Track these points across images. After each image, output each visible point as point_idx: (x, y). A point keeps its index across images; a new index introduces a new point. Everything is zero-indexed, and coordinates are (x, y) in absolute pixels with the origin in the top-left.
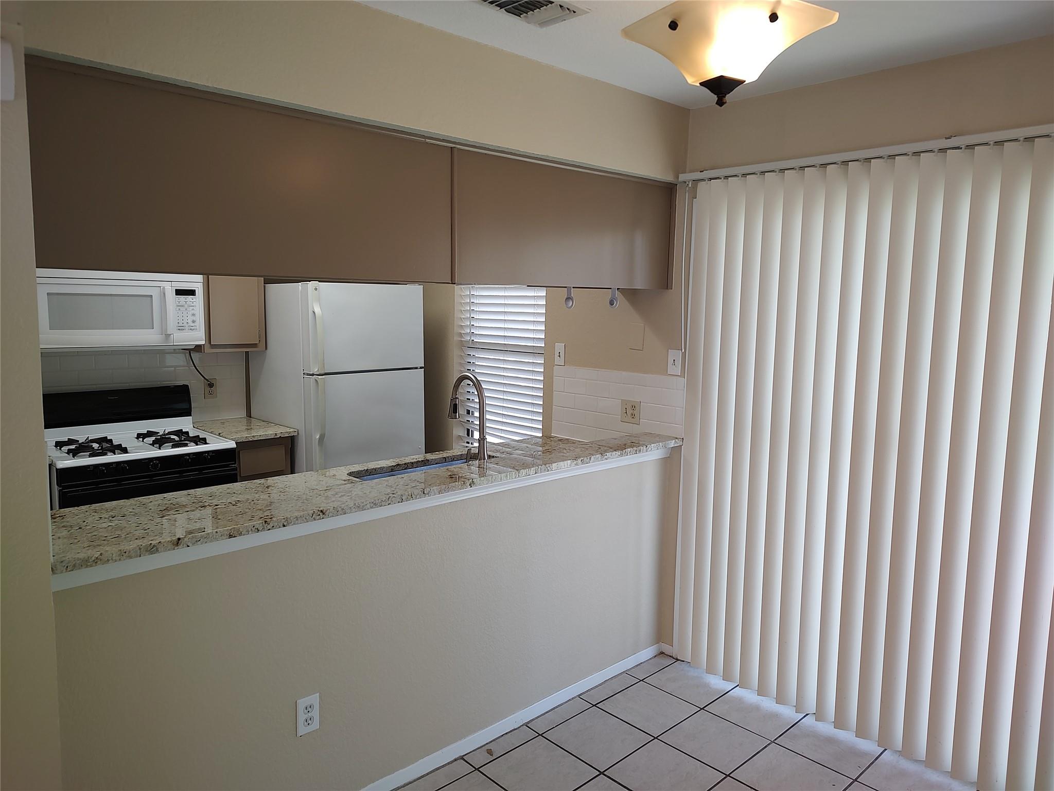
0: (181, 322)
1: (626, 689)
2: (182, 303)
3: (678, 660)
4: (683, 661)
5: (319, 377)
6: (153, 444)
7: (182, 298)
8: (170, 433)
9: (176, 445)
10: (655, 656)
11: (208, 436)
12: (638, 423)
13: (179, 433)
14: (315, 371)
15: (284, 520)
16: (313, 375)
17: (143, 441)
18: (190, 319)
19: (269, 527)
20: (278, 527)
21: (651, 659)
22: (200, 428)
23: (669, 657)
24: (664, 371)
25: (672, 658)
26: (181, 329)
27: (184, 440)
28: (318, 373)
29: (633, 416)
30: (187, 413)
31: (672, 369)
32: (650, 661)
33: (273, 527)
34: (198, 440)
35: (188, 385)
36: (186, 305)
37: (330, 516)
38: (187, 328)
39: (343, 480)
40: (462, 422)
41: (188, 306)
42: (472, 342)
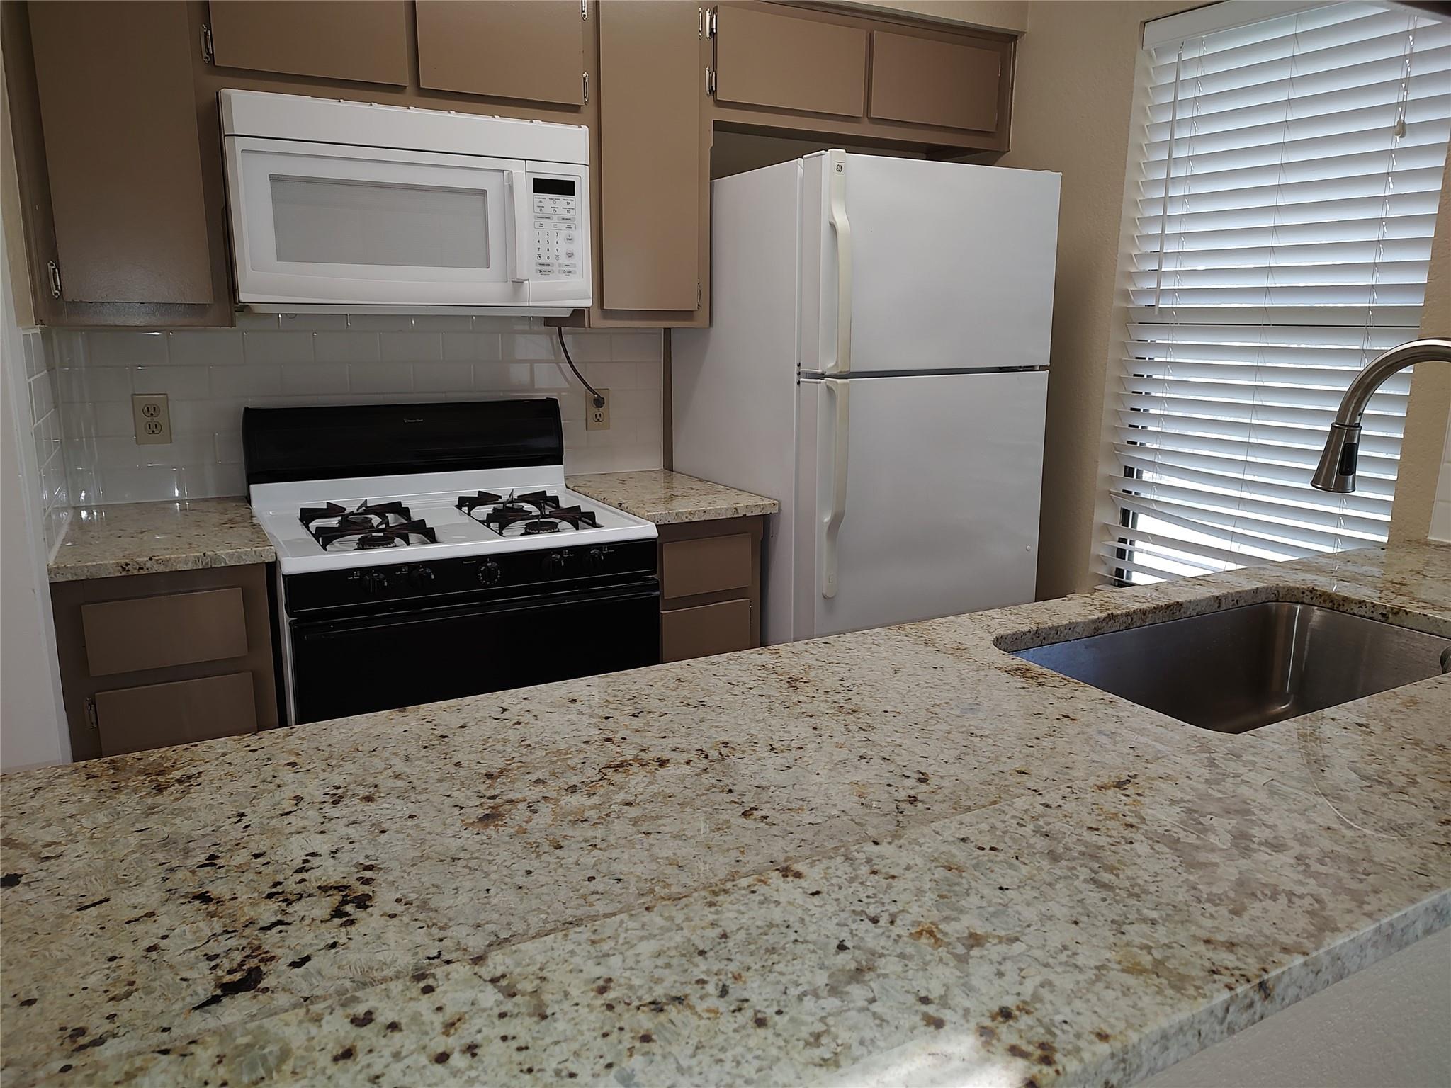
0: (544, 255)
2: (548, 211)
5: (838, 381)
6: (487, 522)
7: (547, 198)
8: (522, 498)
9: (534, 528)
11: (600, 509)
13: (539, 499)
14: (829, 365)
16: (822, 376)
17: (469, 514)
18: (564, 247)
22: (580, 490)
26: (544, 269)
27: (550, 516)
28: (835, 372)
30: (553, 456)
34: (579, 518)
35: (556, 400)
36: (555, 217)
37: (1287, 1001)
38: (556, 268)
39: (999, 669)
40: (1113, 493)
41: (558, 219)
42: (1157, 310)
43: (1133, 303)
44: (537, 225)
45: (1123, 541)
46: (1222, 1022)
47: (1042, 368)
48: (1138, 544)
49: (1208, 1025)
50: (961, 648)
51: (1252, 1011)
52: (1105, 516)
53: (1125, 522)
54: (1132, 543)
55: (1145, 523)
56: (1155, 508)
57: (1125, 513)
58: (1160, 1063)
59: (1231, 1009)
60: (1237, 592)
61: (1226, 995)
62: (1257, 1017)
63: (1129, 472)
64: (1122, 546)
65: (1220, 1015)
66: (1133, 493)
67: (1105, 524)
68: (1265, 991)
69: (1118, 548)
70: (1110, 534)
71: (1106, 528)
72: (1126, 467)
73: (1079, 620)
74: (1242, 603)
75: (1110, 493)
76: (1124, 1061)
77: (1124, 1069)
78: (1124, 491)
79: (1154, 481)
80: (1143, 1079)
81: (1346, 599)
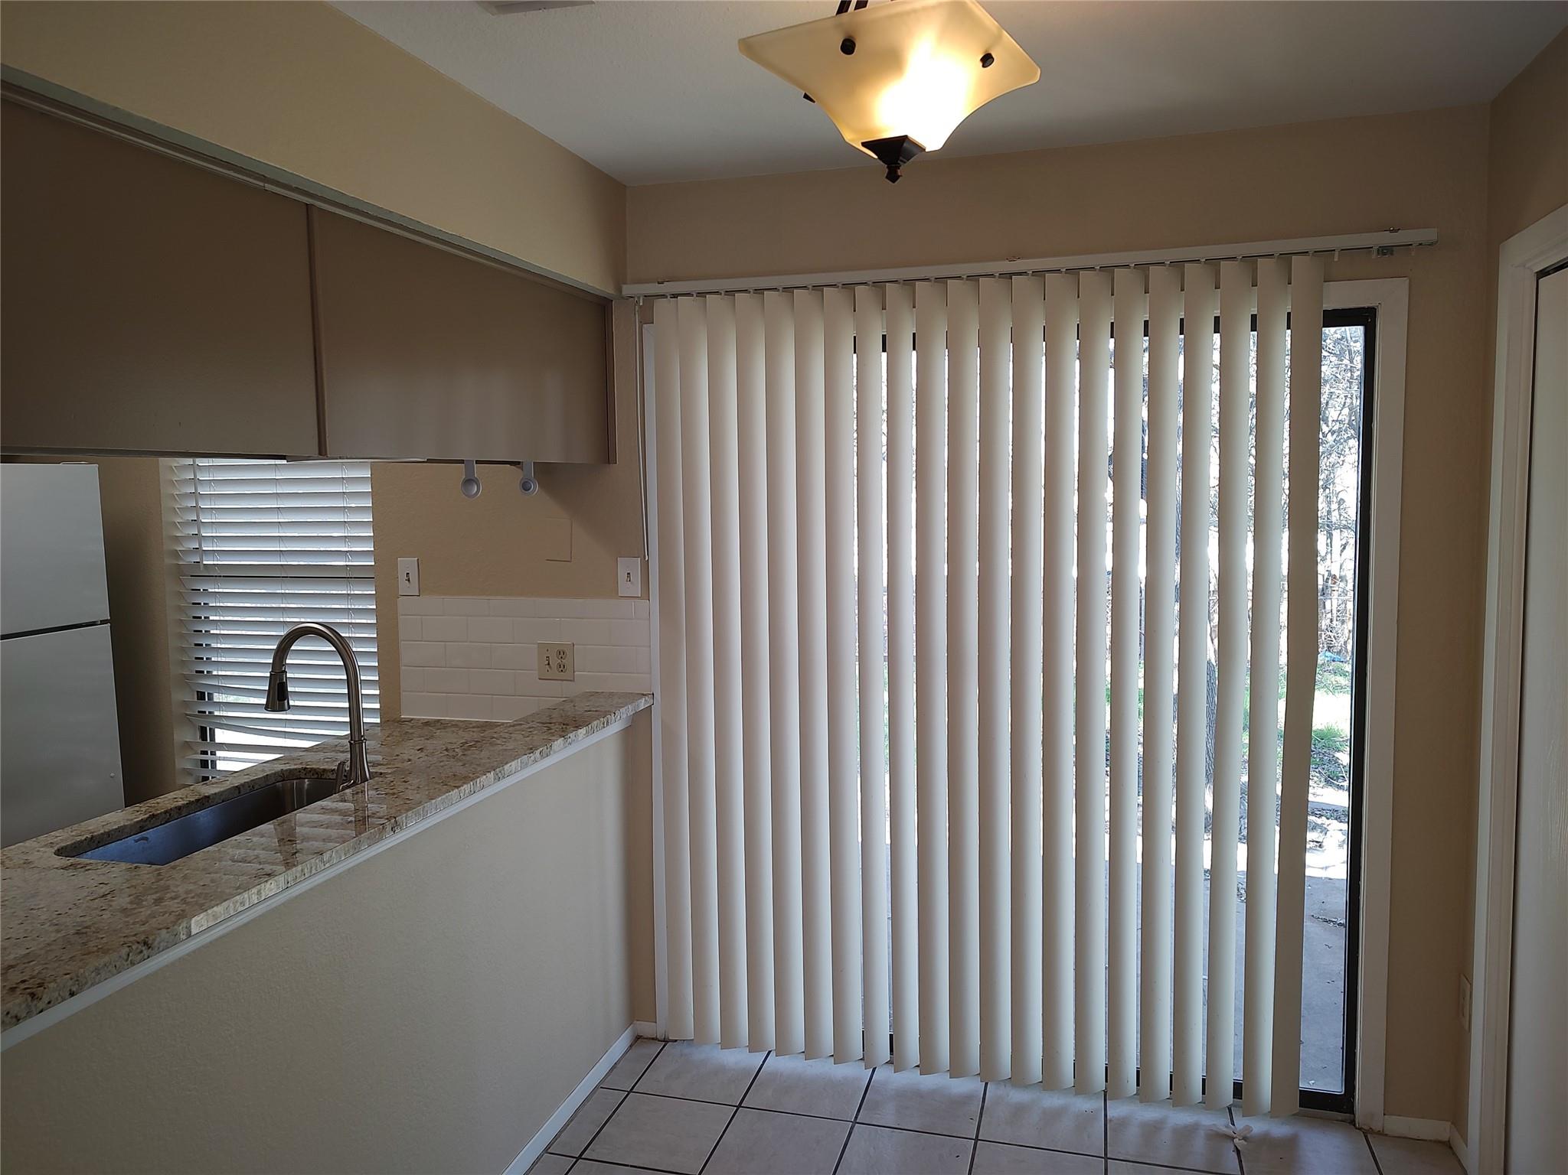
1: (614, 1112)
3: (666, 1041)
4: (676, 1041)
10: (631, 1046)
12: (572, 679)
15: (71, 982)
19: (41, 1005)
20: (60, 999)
21: (626, 1052)
23: (652, 1041)
24: (613, 592)
25: (657, 1041)
29: (562, 668)
31: (624, 589)
32: (627, 1055)
33: (49, 1003)
37: (161, 949)
39: (57, 868)
40: (190, 715)
42: (202, 566)
43: (182, 560)
45: (205, 753)
46: (127, 960)
47: (103, 622)
48: (219, 754)
49: (119, 963)
50: (27, 862)
51: (142, 955)
52: (185, 734)
53: (204, 737)
54: (213, 753)
55: (222, 736)
56: (225, 722)
57: (203, 730)
58: (97, 980)
59: (131, 955)
60: (252, 781)
61: (127, 949)
62: (146, 957)
63: (201, 696)
64: (204, 757)
65: (125, 957)
66: (207, 713)
67: (186, 742)
68: (148, 945)
69: (201, 760)
70: (192, 749)
71: (188, 745)
72: (198, 692)
73: (126, 824)
74: (256, 787)
75: (187, 715)
76: (77, 980)
77: (78, 984)
78: (199, 712)
79: (221, 701)
80: (89, 988)
81: (324, 770)
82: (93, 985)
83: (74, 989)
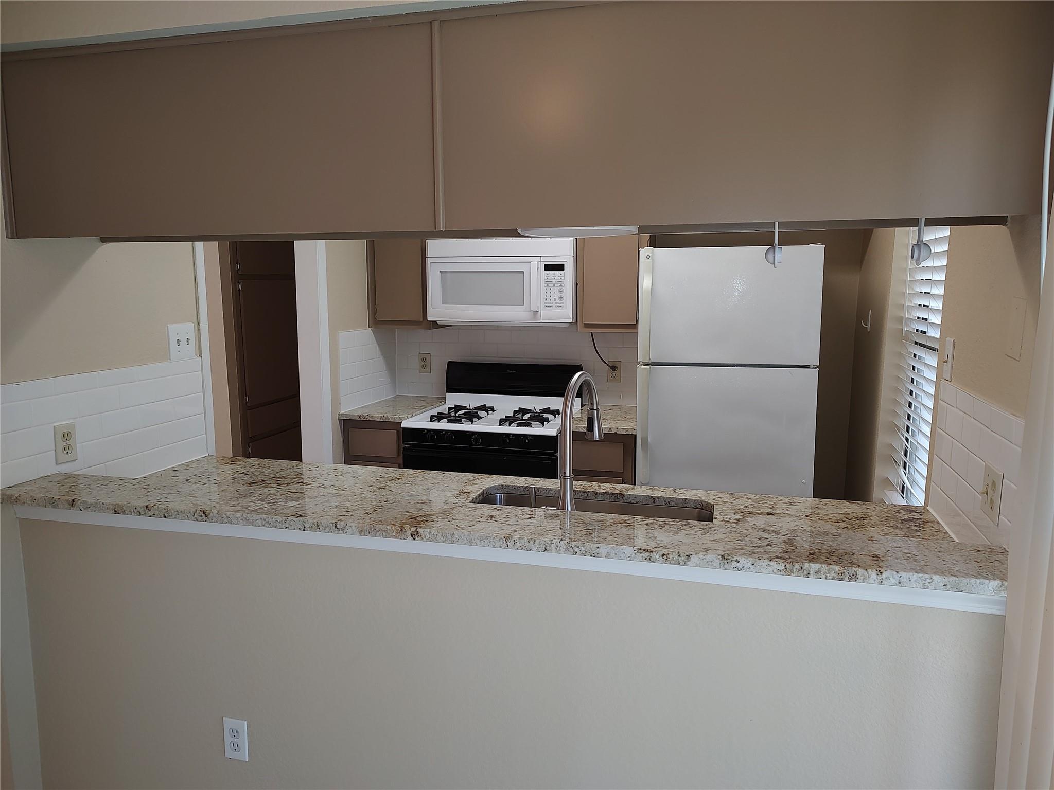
0: (548, 298)
2: (551, 278)
5: (644, 367)
7: (551, 273)
18: (558, 295)
26: (548, 305)
36: (554, 283)
38: (554, 305)
41: (556, 282)
44: (546, 285)
52: (888, 472)
67: (888, 478)
71: (889, 481)
75: (892, 457)
82: (175, 518)
83: (166, 515)
